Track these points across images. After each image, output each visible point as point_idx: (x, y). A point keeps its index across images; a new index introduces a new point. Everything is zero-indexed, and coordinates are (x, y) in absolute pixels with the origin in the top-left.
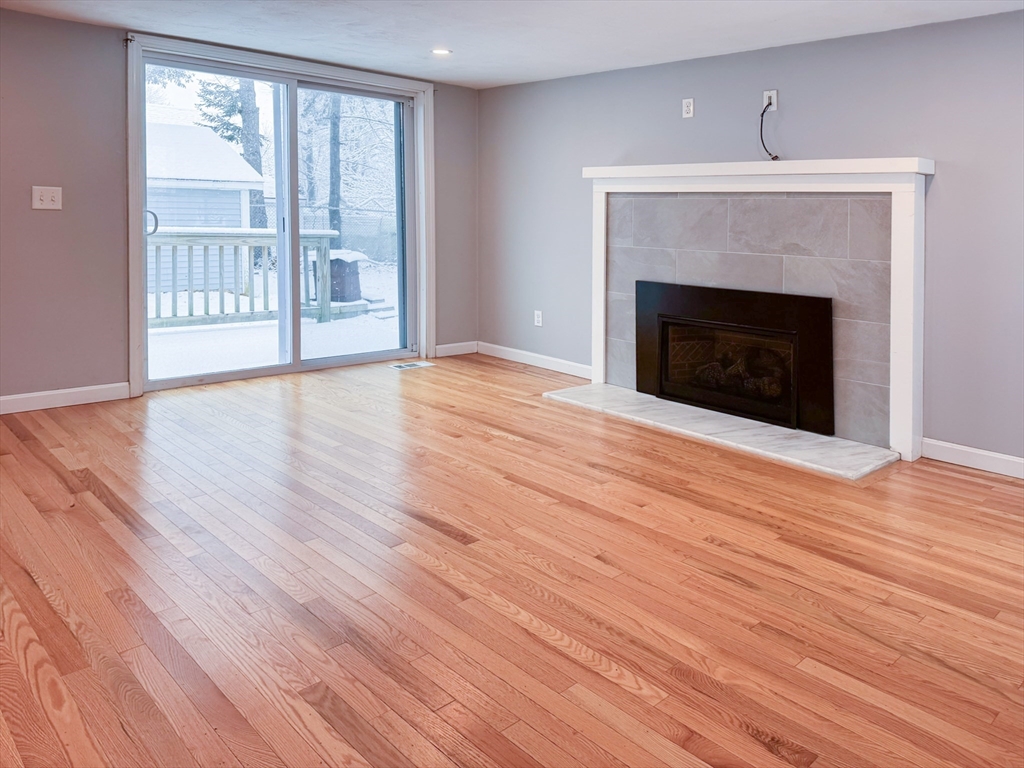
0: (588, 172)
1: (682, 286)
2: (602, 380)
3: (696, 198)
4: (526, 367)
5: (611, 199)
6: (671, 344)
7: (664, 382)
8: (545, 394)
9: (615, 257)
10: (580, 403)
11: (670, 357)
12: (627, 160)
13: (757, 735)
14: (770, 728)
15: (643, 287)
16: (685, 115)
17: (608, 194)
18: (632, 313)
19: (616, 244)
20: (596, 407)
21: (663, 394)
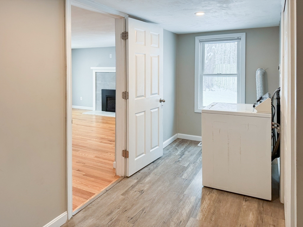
0: (92, 68)
1: (110, 90)
2: (95, 110)
3: (112, 73)
4: (79, 109)
5: (96, 73)
6: (108, 101)
7: (107, 109)
8: (83, 113)
9: (97, 85)
10: (90, 114)
11: (108, 104)
12: (99, 66)
13: (109, 141)
14: (111, 140)
15: (103, 91)
16: (110, 57)
17: (96, 72)
18: (101, 95)
19: (98, 82)
20: (93, 114)
21: (107, 111)
